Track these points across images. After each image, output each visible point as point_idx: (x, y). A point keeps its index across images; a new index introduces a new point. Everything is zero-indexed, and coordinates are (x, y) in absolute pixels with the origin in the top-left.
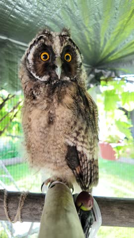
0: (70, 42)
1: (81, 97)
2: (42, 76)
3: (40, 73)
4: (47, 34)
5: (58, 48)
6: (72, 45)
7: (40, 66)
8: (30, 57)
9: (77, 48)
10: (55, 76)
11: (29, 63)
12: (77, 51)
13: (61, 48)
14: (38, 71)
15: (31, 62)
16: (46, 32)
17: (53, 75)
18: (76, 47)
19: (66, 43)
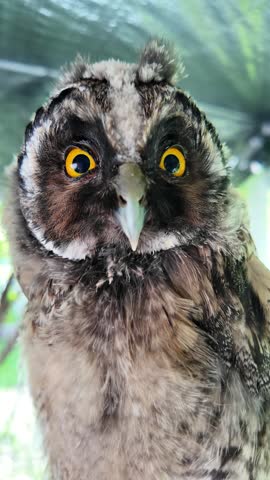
0: (180, 106)
1: (235, 300)
2: (68, 241)
3: (59, 228)
4: (90, 79)
5: (129, 128)
6: (188, 116)
7: (61, 199)
8: (30, 167)
9: (210, 127)
10: (117, 239)
11: (25, 191)
12: (208, 139)
13: (142, 127)
14: (53, 218)
15: (31, 185)
16: (87, 75)
17: (110, 236)
18: (203, 125)
19: (166, 109)
